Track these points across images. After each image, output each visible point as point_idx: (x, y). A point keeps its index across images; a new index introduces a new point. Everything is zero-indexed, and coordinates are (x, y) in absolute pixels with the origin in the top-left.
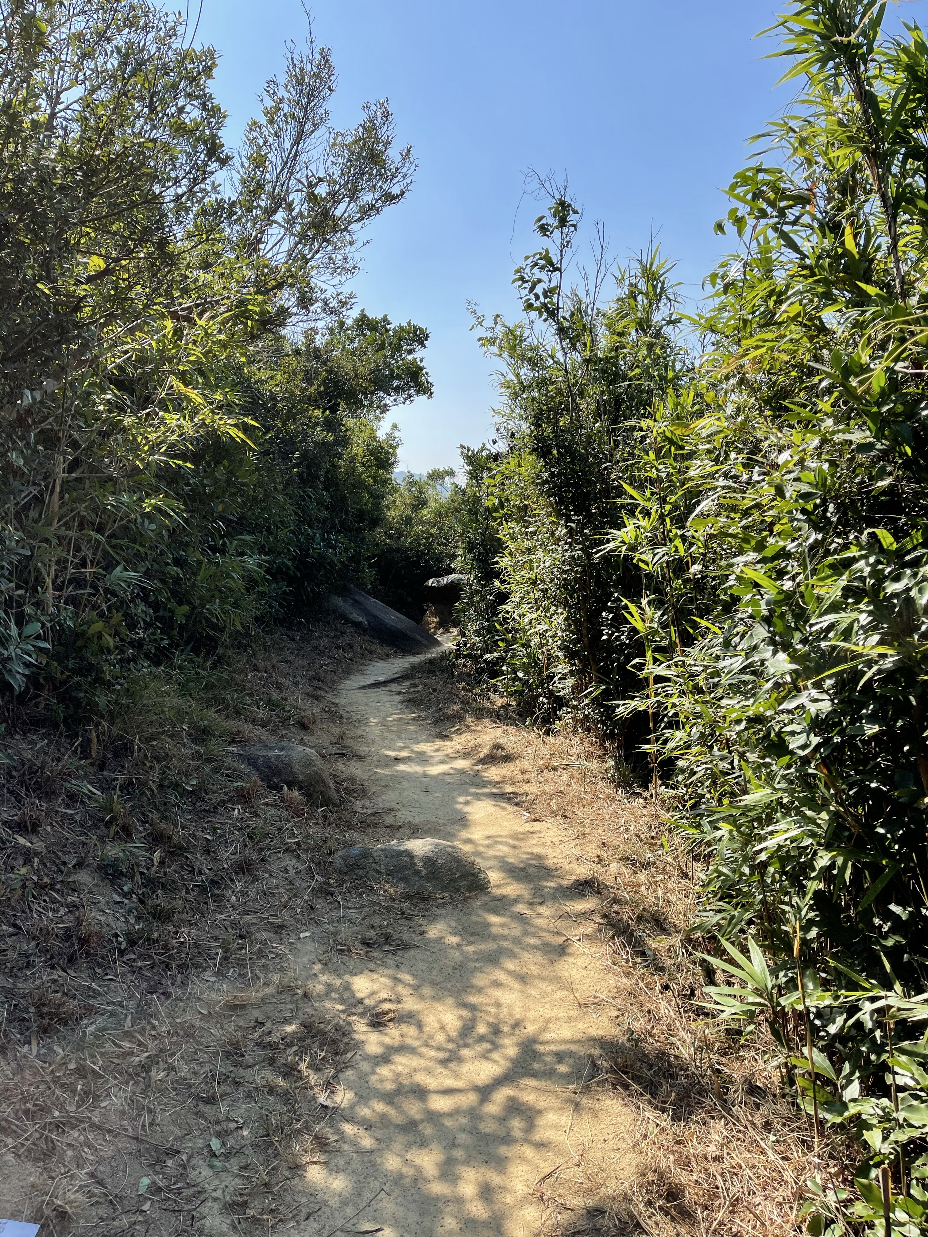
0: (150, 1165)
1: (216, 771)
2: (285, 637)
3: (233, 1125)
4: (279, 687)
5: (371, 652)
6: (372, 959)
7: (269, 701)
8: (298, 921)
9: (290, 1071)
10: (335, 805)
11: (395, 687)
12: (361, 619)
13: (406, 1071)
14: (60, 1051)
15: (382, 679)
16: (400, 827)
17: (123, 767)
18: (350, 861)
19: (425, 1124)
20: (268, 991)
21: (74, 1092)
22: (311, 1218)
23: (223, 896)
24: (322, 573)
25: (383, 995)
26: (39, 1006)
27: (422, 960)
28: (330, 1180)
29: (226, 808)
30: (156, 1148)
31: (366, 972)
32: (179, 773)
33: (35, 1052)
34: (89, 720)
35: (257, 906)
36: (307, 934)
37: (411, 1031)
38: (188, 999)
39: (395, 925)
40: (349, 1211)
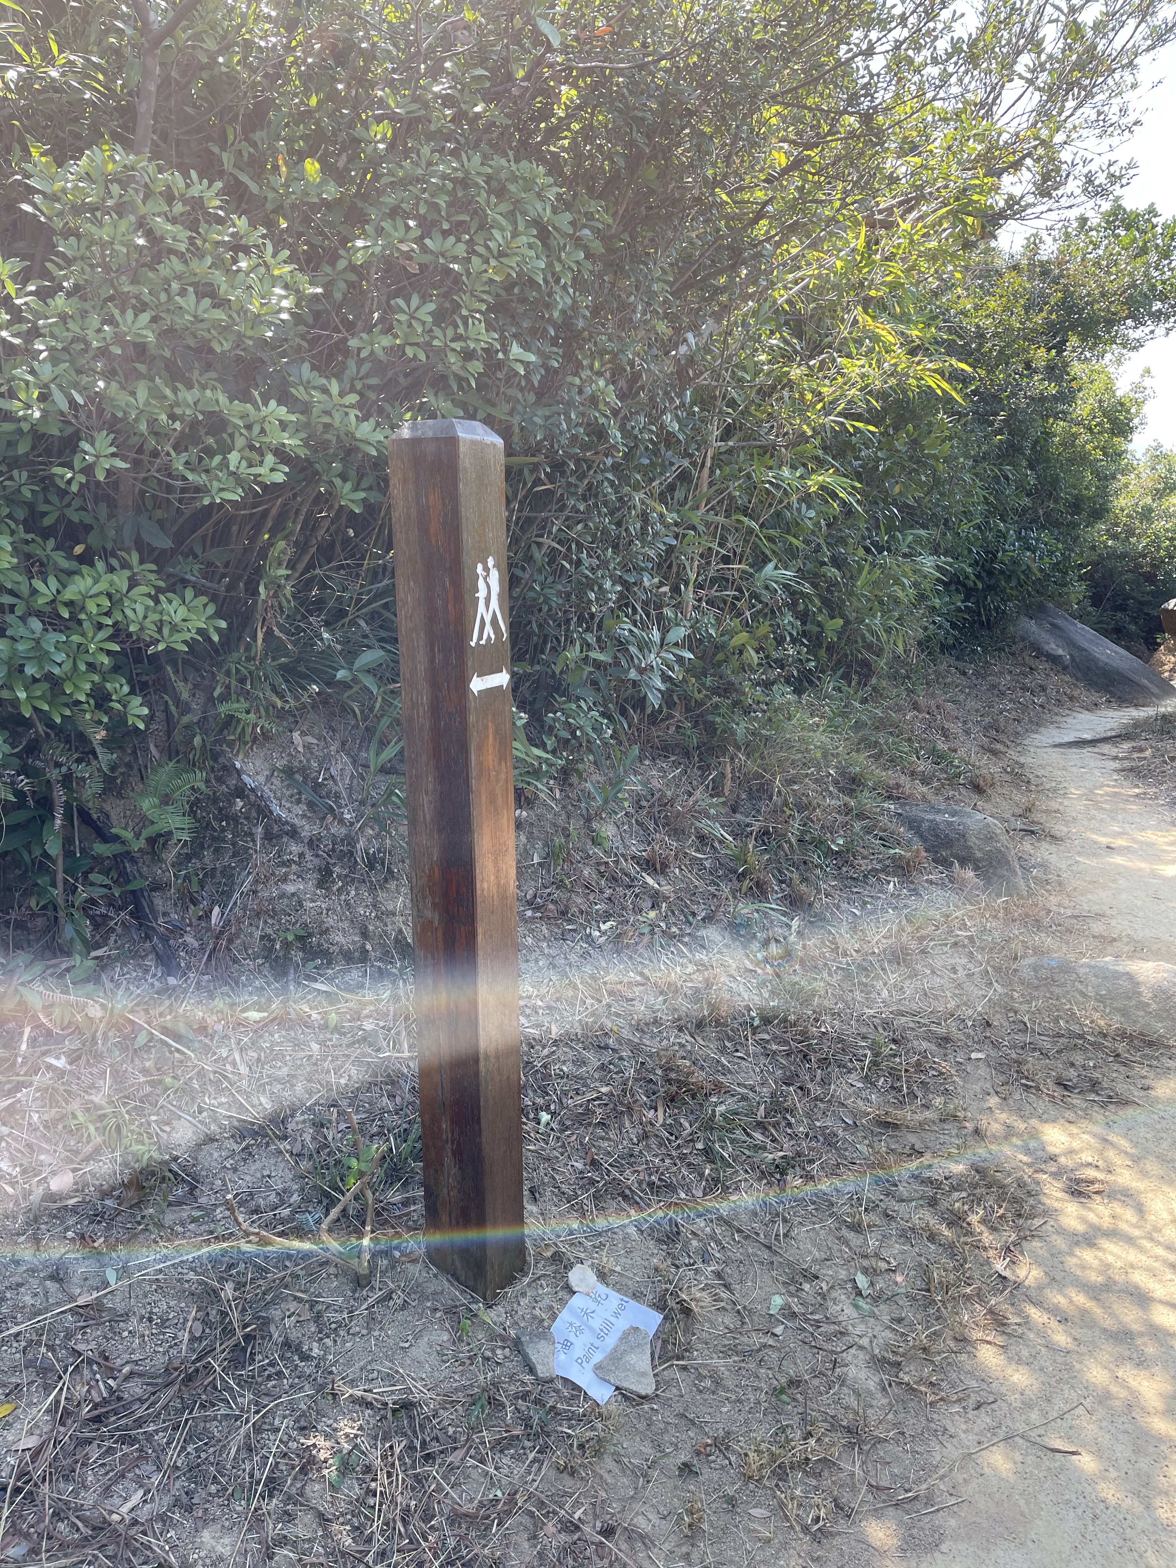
0: (784, 1283)
1: (868, 831)
2: (953, 670)
3: (883, 1265)
4: (945, 733)
5: (1071, 698)
6: (1071, 1107)
7: (933, 752)
8: (968, 1036)
9: (956, 1220)
10: (1021, 897)
11: (1106, 748)
12: (1060, 652)
13: (1119, 1264)
14: (687, 1125)
15: (1088, 736)
16: (1114, 940)
17: (758, 811)
18: (1043, 973)
19: (1146, 1339)
20: (929, 1114)
21: (702, 1175)
22: (982, 1410)
23: (873, 986)
24: (1013, 584)
25: (1086, 1157)
26: (667, 1069)
27: (1145, 1124)
28: (1009, 1371)
29: (879, 879)
30: (790, 1264)
31: (1062, 1121)
32: (822, 827)
33: (661, 1120)
34: (724, 751)
35: (915, 1007)
36: (980, 1055)
37: (1129, 1215)
38: (829, 1101)
39: (1105, 1070)
40: (1034, 1416)
